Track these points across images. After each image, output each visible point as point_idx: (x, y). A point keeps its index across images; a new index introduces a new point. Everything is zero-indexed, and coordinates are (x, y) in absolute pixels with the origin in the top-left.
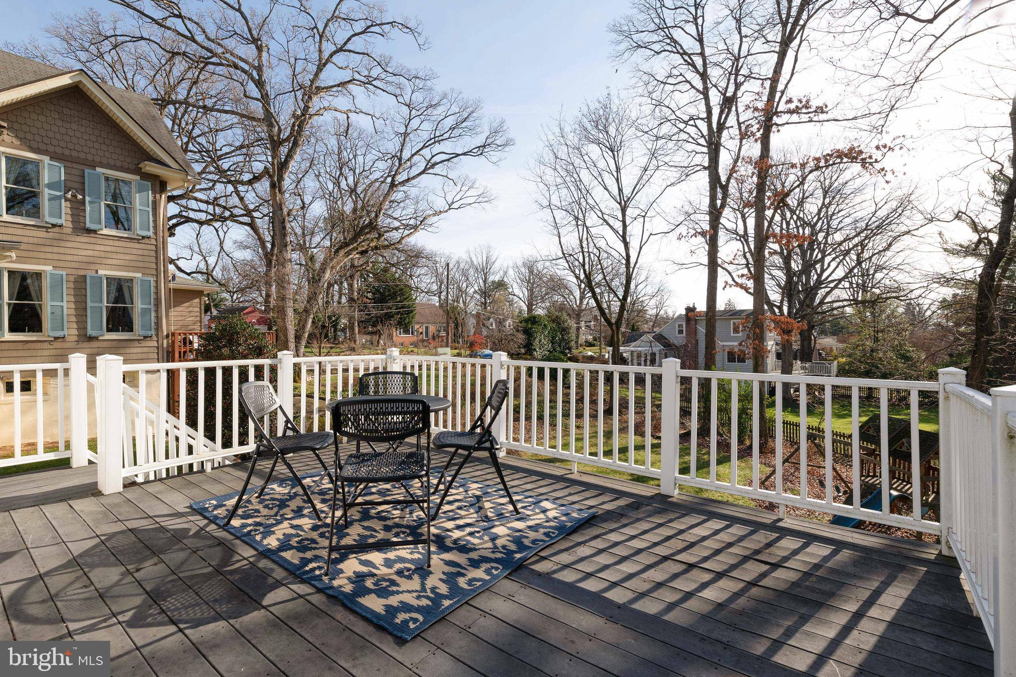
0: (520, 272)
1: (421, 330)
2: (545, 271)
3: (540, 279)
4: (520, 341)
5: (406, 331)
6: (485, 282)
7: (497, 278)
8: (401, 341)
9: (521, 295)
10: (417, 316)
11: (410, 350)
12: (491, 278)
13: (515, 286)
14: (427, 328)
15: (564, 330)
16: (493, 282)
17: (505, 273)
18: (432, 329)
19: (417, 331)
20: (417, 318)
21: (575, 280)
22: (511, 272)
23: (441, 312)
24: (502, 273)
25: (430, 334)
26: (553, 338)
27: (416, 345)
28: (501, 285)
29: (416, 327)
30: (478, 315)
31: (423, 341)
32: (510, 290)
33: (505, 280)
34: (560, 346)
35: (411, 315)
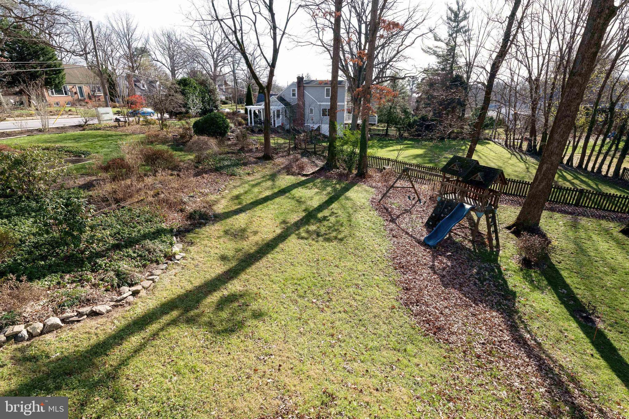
0: (160, 41)
1: (74, 90)
2: (182, 41)
3: (179, 47)
4: (180, 101)
5: (59, 92)
6: (129, 47)
7: (140, 46)
8: (56, 101)
9: (164, 62)
10: (66, 77)
11: (67, 109)
12: (134, 45)
13: (157, 52)
14: (80, 88)
15: (210, 91)
16: (136, 49)
17: (147, 41)
18: (86, 90)
19: (71, 92)
20: (67, 79)
21: (208, 51)
22: (152, 40)
23: (91, 73)
24: (143, 40)
25: (86, 95)
26: (203, 98)
27: (73, 104)
28: (143, 51)
29: (69, 87)
30: (128, 77)
31: (79, 100)
32: (154, 56)
33: (148, 47)
34: (209, 105)
35: (60, 75)
